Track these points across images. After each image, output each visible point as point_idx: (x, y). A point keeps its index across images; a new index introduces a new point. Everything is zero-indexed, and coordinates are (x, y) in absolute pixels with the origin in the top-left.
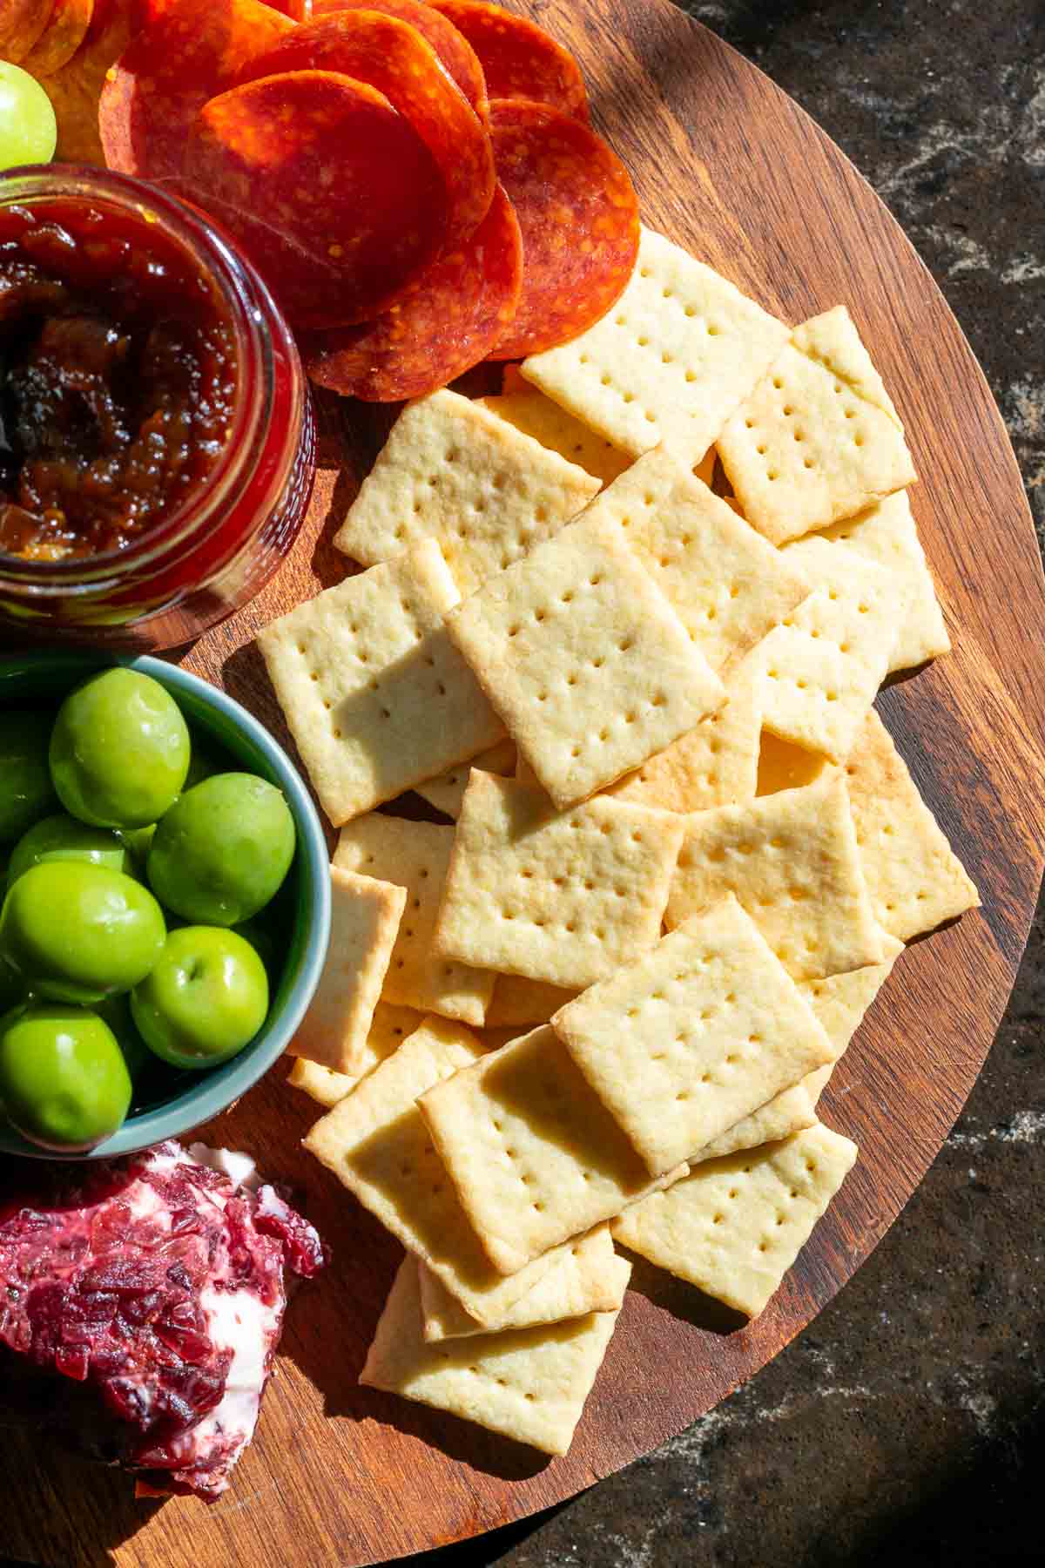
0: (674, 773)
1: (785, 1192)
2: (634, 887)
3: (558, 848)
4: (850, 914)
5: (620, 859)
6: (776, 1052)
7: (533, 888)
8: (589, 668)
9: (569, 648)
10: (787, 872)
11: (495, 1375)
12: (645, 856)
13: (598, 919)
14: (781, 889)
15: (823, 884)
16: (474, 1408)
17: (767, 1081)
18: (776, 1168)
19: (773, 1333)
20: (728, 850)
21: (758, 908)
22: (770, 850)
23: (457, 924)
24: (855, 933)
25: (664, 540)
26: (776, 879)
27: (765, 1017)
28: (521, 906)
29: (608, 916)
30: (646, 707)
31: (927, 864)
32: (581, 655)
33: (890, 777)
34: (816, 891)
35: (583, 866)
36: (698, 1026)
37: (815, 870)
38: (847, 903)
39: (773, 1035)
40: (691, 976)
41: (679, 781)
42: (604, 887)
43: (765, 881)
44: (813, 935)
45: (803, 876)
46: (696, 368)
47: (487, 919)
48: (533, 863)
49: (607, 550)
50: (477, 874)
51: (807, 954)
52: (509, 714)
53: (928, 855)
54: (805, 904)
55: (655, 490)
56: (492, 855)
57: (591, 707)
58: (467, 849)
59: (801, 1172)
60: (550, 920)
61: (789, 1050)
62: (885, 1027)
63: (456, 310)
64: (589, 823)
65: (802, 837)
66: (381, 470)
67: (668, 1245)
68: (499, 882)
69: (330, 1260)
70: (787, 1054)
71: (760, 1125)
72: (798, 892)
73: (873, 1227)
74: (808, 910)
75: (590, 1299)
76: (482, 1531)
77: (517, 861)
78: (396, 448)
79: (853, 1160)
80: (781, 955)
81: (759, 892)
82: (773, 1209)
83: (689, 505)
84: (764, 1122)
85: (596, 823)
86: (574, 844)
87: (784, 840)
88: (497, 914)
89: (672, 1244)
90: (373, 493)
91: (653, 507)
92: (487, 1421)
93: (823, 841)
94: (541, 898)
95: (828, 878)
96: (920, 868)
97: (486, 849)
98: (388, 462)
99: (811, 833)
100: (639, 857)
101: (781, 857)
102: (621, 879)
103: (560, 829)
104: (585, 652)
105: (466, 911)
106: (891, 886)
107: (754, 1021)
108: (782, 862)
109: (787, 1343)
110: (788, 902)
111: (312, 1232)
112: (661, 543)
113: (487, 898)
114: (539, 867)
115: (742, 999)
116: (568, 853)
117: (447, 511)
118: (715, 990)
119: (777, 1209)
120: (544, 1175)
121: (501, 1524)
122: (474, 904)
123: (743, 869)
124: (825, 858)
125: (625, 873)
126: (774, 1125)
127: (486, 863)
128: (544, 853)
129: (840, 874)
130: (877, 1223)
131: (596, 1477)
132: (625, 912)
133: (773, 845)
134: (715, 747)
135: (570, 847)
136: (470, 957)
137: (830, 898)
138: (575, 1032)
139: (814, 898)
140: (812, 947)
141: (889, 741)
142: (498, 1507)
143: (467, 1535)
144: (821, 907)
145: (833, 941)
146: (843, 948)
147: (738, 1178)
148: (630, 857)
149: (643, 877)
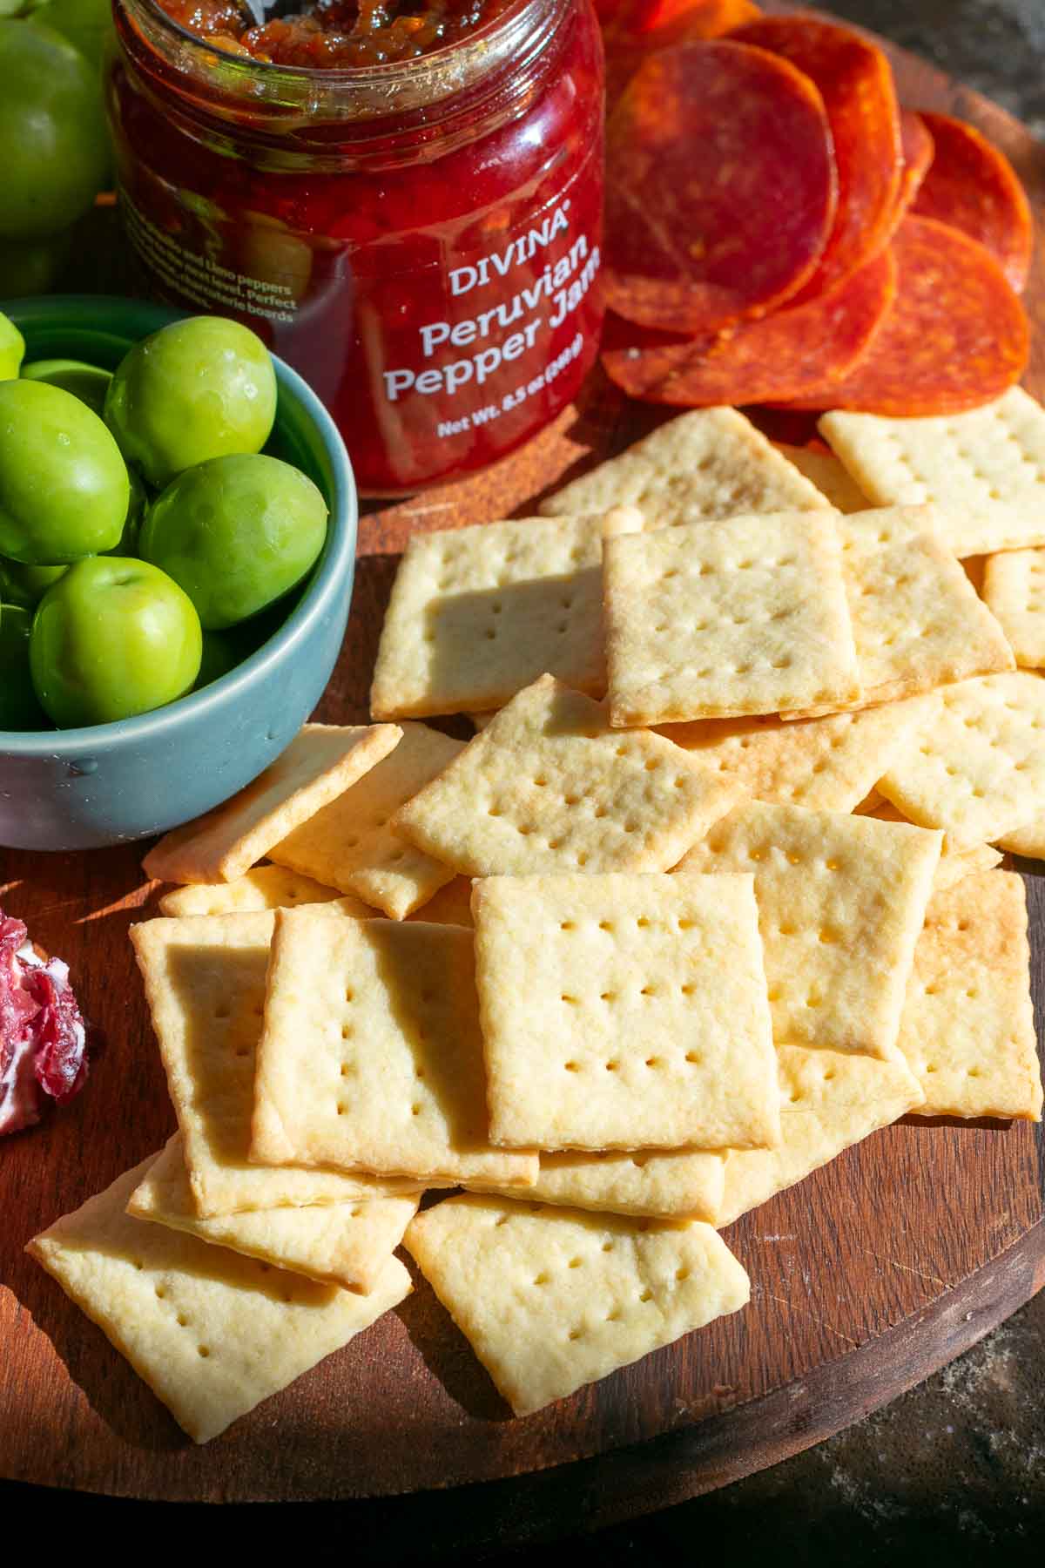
0: (760, 773)
1: (636, 1291)
2: (646, 826)
3: (589, 766)
4: (876, 982)
5: (648, 796)
6: (711, 1086)
7: (537, 796)
8: (727, 621)
9: (716, 600)
10: (827, 905)
11: (179, 1307)
12: (678, 801)
13: (589, 845)
14: (812, 921)
15: (863, 933)
16: (132, 1328)
17: (682, 1116)
18: (641, 1257)
19: (531, 1449)
20: (775, 849)
21: (774, 931)
22: (821, 868)
23: (437, 798)
24: (873, 1007)
25: (879, 574)
26: (811, 904)
27: (718, 1036)
28: (515, 806)
29: (602, 843)
30: (764, 664)
31: (1000, 1047)
32: (725, 608)
33: (1003, 949)
34: (850, 937)
35: (605, 793)
36: (634, 997)
37: (862, 913)
38: (879, 966)
39: (715, 1062)
40: (657, 928)
41: (760, 783)
42: (614, 818)
43: (798, 902)
44: (822, 988)
45: (844, 915)
46: (1004, 489)
47: (469, 805)
48: (554, 773)
49: (812, 543)
50: (487, 762)
51: (805, 1005)
52: (616, 632)
53: (1005, 1037)
54: (831, 950)
55: (895, 530)
56: (515, 750)
57: (706, 649)
58: (492, 737)
59: (667, 1271)
60: (536, 830)
61: (727, 1094)
62: (856, 1197)
63: (787, 352)
64: (637, 753)
65: (864, 868)
66: (628, 459)
67: (466, 1277)
68: (507, 776)
69: (81, 1084)
70: (721, 1097)
71: (648, 1181)
72: (830, 933)
73: (720, 1394)
74: (831, 959)
75: (339, 1260)
76: (52, 1484)
77: (538, 763)
78: (654, 444)
79: (738, 1306)
80: (775, 996)
81: (786, 911)
82: (610, 1300)
83: (922, 555)
84: (654, 1181)
85: (644, 756)
86: (608, 768)
87: (841, 864)
88: (484, 807)
89: (472, 1277)
90: (607, 475)
91: (886, 546)
92: (138, 1349)
93: (888, 885)
94: (540, 807)
95: (871, 928)
96: (988, 1045)
97: (512, 743)
98: (638, 453)
99: (877, 867)
100: (672, 800)
101: (829, 881)
102: (638, 815)
103: (605, 749)
104: (731, 608)
105: (453, 791)
106: (944, 1046)
107: (703, 1034)
108: (828, 889)
109: (542, 1467)
110: (812, 937)
111: (79, 1031)
112: (872, 575)
113: (484, 786)
114: (557, 778)
115: (701, 997)
116: (596, 775)
117: (670, 506)
118: (676, 965)
119: (617, 1300)
120: (368, 1072)
121: (80, 1488)
122: (466, 788)
123: (780, 878)
124: (879, 902)
125: (647, 811)
126: (664, 1188)
127: (503, 757)
128: (572, 765)
129: (887, 928)
130: (727, 1393)
131: (224, 1498)
132: (623, 847)
133: (829, 866)
134: (820, 767)
135: (603, 771)
136: (428, 832)
137: (863, 953)
138: (492, 902)
139: (844, 948)
140: (814, 1002)
141: (1023, 919)
142: (87, 1469)
143: (32, 1479)
144: (846, 959)
145: (841, 1004)
146: (849, 1017)
147: (590, 1242)
148: (661, 797)
149: (665, 820)
